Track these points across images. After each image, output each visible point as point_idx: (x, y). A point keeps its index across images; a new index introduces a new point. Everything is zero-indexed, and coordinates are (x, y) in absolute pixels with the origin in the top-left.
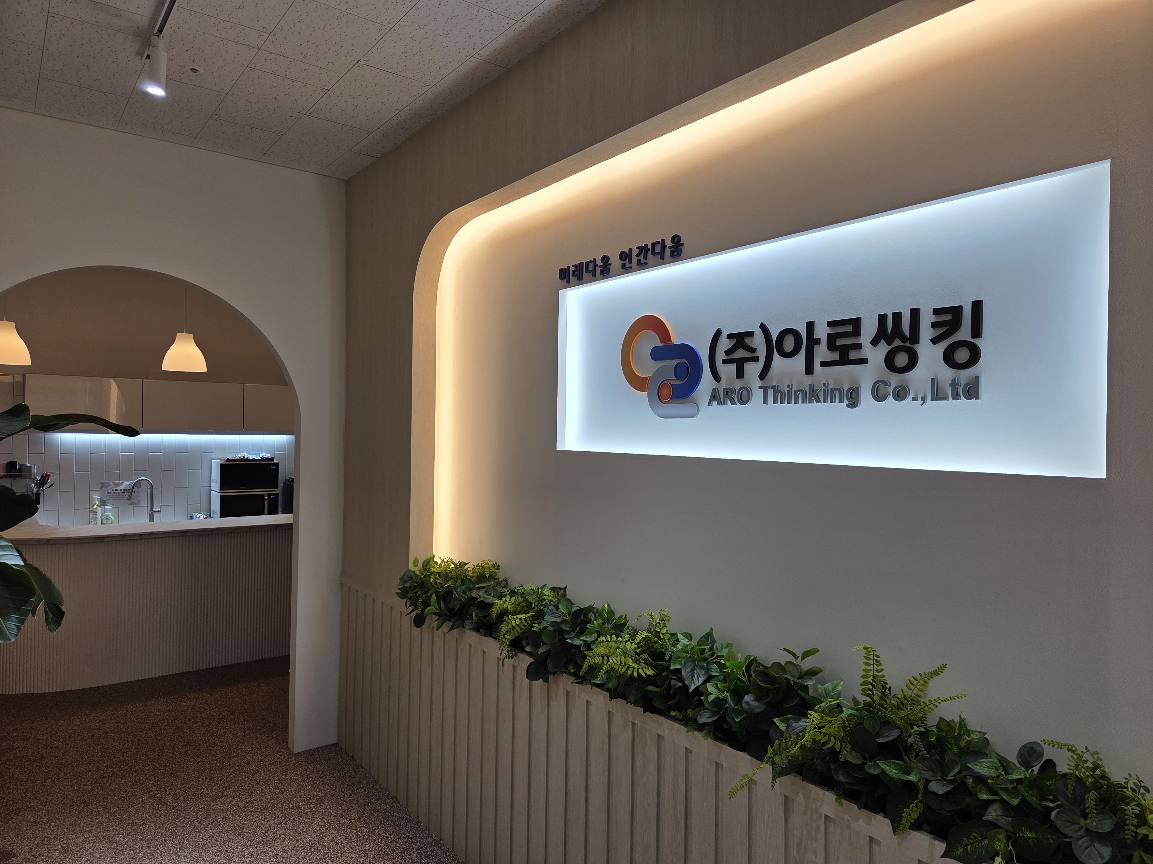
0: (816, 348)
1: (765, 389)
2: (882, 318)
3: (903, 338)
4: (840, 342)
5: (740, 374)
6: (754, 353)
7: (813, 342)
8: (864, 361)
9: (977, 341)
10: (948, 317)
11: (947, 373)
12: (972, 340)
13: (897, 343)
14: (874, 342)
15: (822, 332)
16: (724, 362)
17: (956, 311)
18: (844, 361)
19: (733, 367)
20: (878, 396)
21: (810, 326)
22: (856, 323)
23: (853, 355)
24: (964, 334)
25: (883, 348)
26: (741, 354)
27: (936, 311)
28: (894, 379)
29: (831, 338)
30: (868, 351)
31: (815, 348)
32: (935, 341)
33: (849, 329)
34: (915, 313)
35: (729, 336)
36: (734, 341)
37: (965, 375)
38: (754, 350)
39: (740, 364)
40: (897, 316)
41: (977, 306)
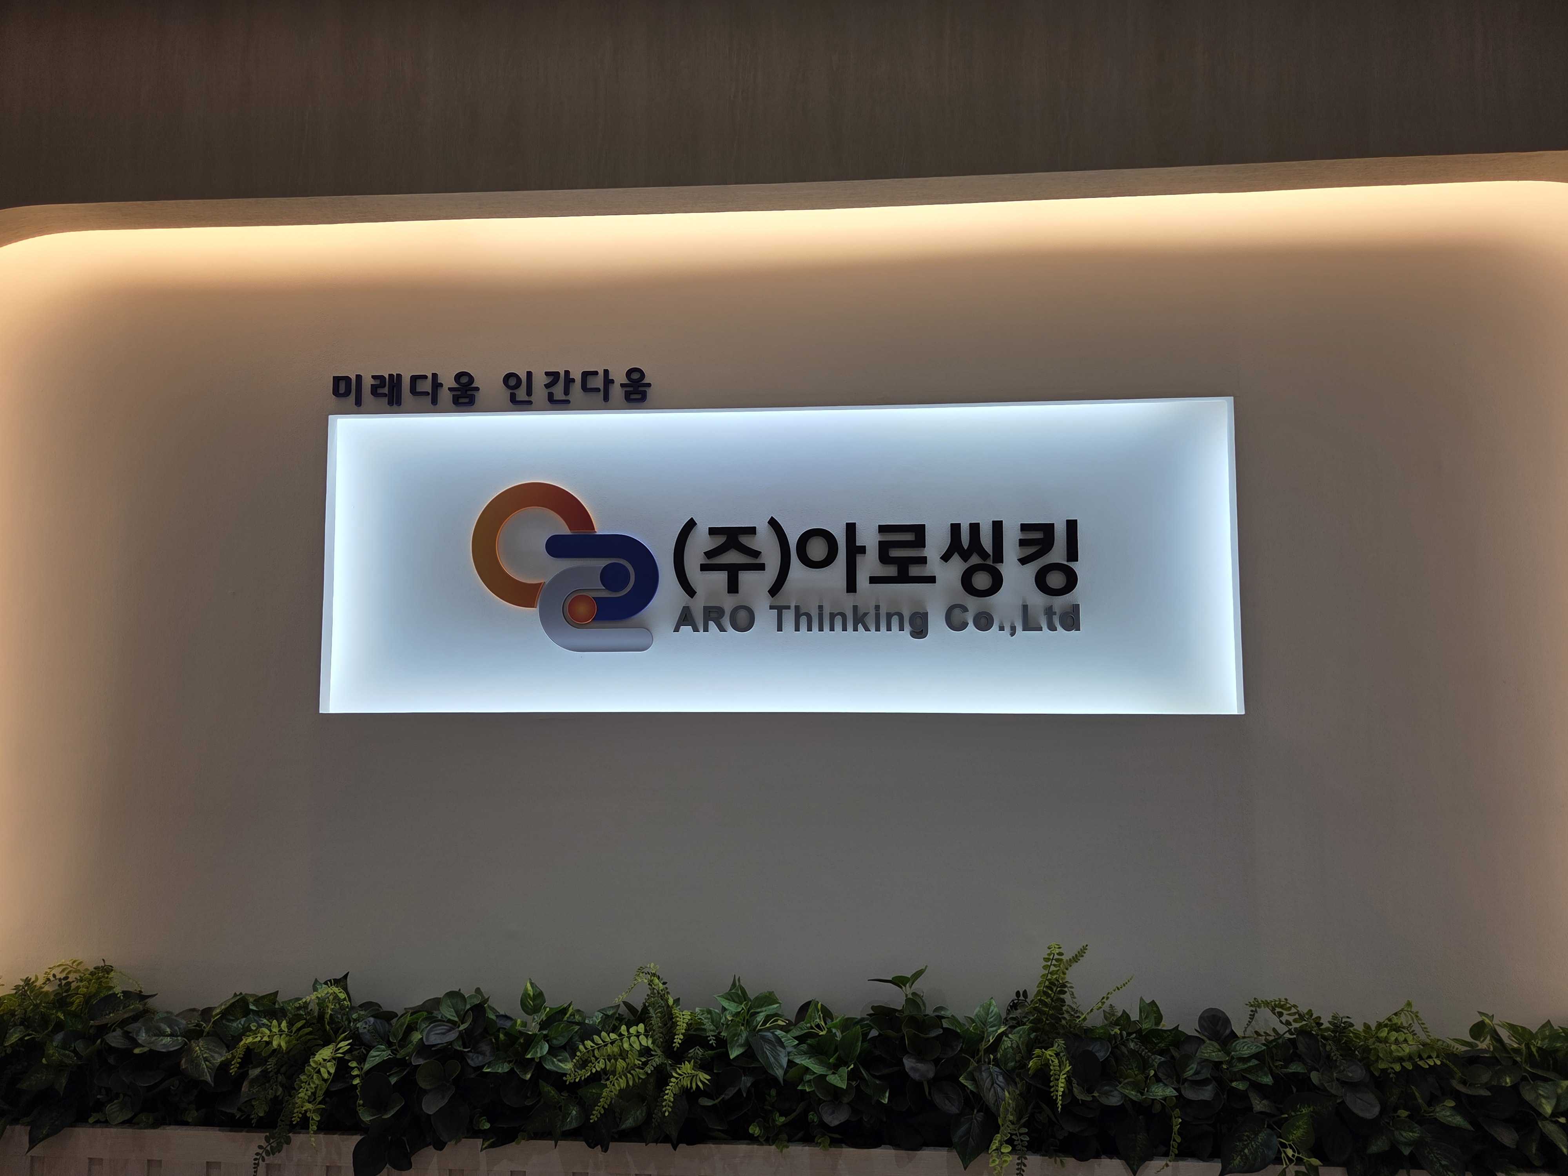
0: (859, 558)
1: (780, 610)
2: (955, 528)
3: (983, 554)
4: (895, 553)
5: (733, 587)
6: (756, 557)
7: (855, 550)
8: (932, 580)
9: (1073, 565)
10: (1038, 535)
11: (1038, 600)
12: (1066, 563)
13: (975, 560)
14: (946, 558)
15: (868, 537)
16: (704, 568)
17: (1048, 529)
18: (903, 578)
19: (721, 577)
20: (955, 623)
21: (851, 528)
22: (919, 531)
23: (914, 571)
24: (1057, 554)
25: (957, 566)
26: (733, 557)
27: (1025, 527)
28: (973, 604)
29: (884, 548)
30: (934, 566)
31: (857, 558)
32: (1023, 561)
33: (909, 537)
34: (997, 526)
35: (713, 531)
36: (720, 540)
37: (1059, 602)
38: (756, 554)
39: (733, 571)
40: (975, 528)
41: (1072, 526)
